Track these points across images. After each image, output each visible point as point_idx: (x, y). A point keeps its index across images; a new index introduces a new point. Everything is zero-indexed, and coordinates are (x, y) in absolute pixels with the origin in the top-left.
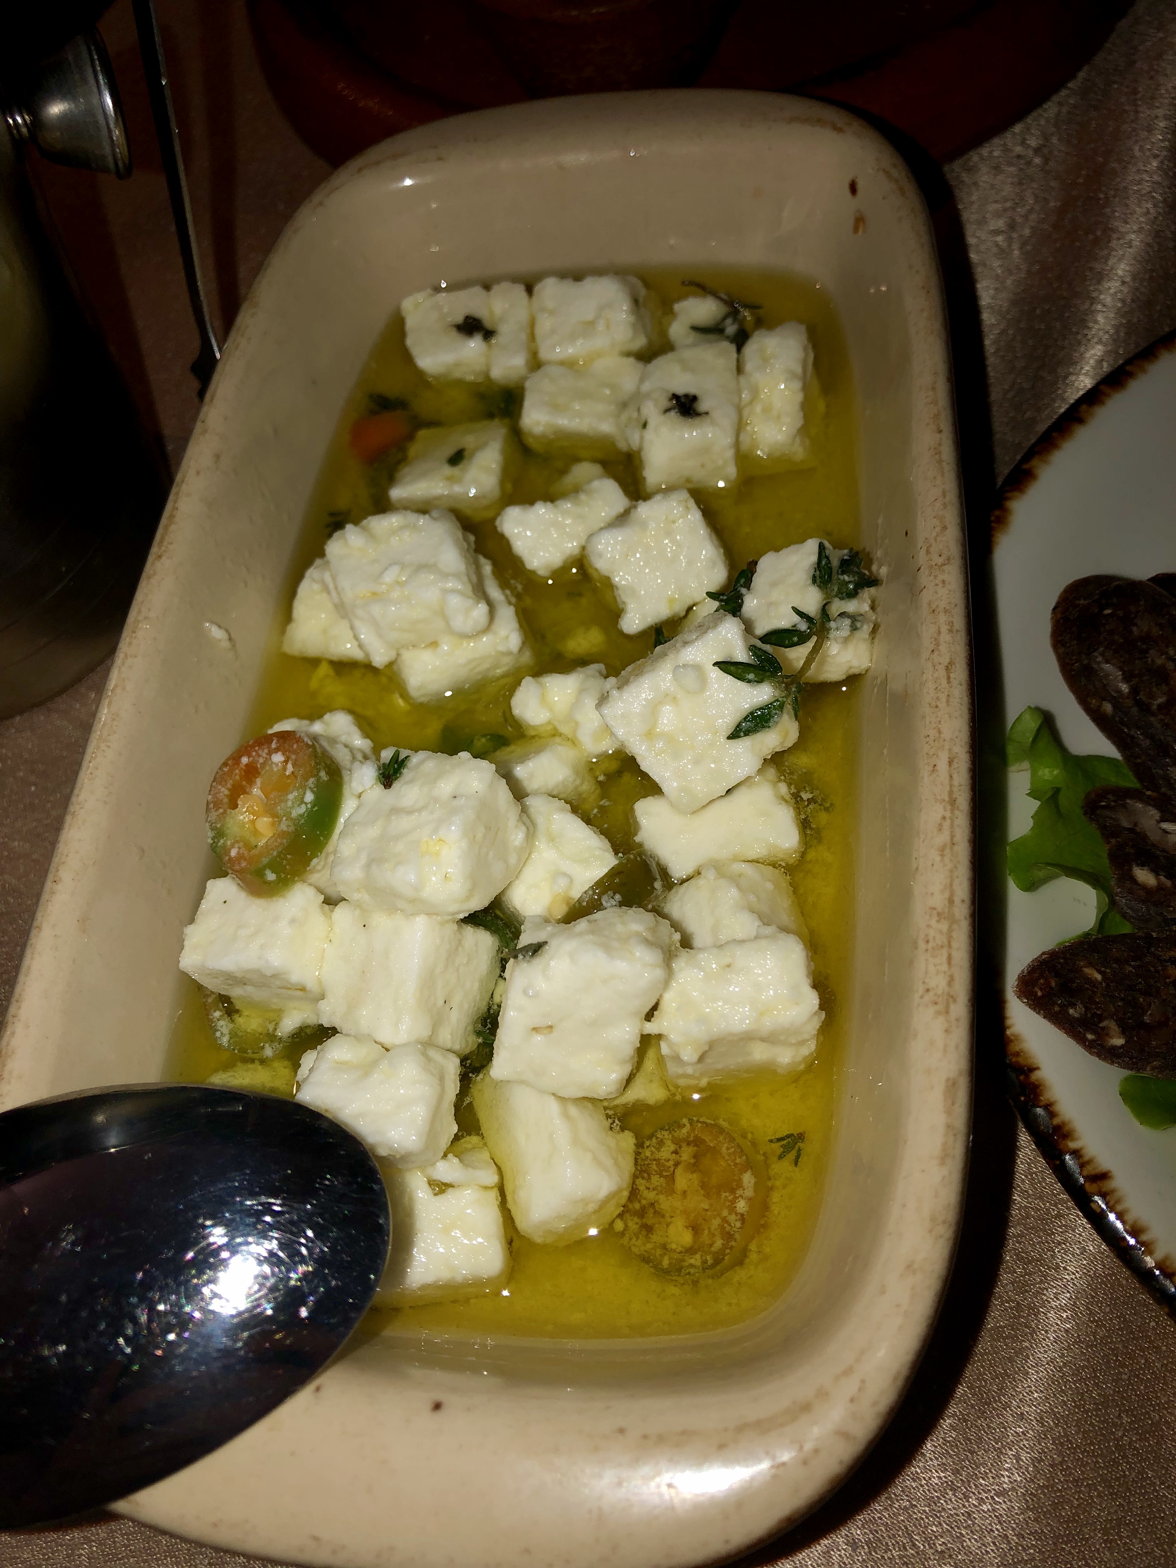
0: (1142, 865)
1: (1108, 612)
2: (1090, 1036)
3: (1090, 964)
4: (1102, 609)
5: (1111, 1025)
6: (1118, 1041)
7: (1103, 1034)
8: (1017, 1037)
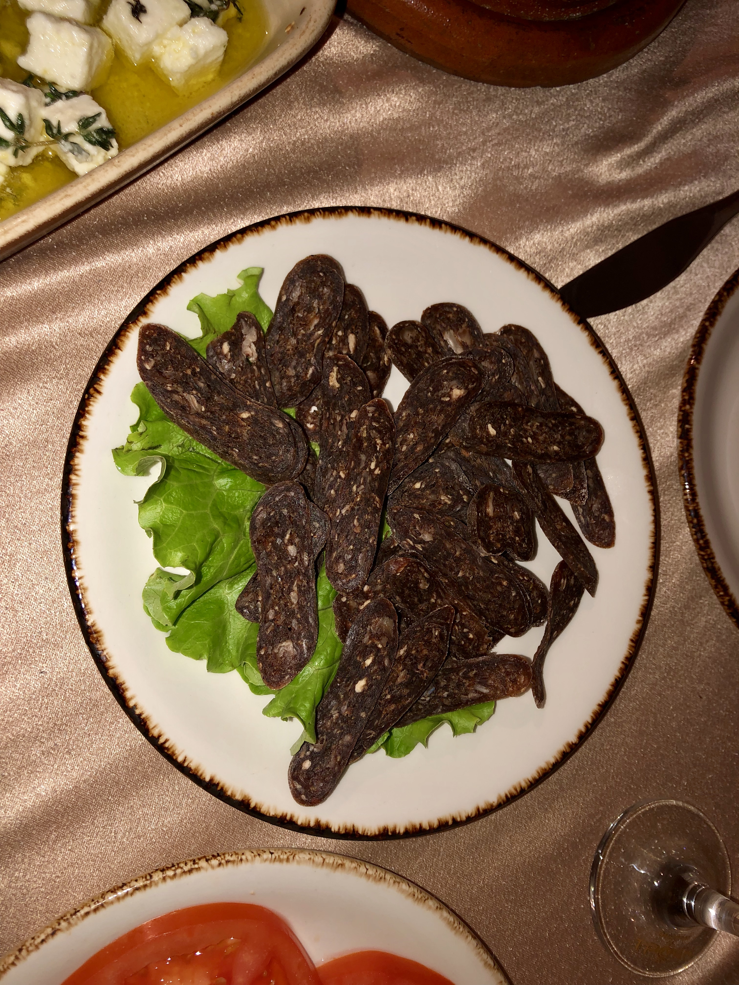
0: (229, 344)
1: (321, 274)
2: (143, 357)
3: (171, 343)
4: (321, 271)
5: (153, 362)
6: (148, 367)
7: (147, 360)
8: (128, 337)
